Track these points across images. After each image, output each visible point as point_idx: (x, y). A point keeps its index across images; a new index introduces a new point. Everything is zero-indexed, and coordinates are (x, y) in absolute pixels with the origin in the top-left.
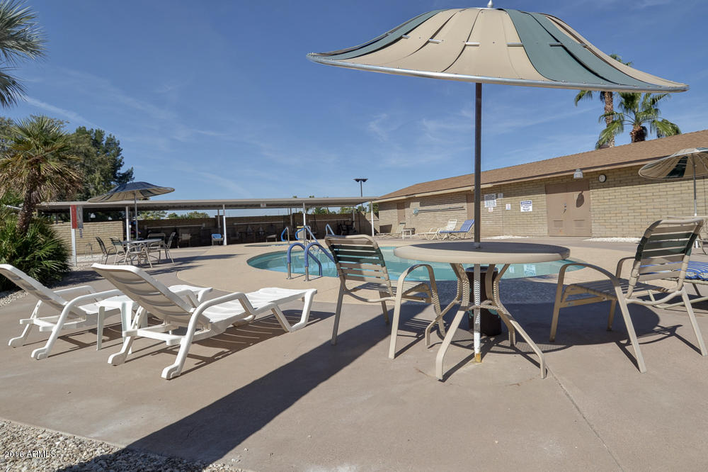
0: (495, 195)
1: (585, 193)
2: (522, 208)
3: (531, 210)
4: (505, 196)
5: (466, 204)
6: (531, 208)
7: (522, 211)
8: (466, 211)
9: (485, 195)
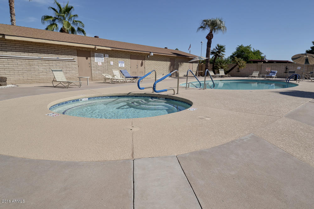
0: (103, 54)
1: (143, 61)
2: (119, 65)
3: (124, 66)
4: (110, 56)
5: (76, 57)
6: (124, 65)
7: (119, 66)
8: (76, 63)
9: (95, 54)
